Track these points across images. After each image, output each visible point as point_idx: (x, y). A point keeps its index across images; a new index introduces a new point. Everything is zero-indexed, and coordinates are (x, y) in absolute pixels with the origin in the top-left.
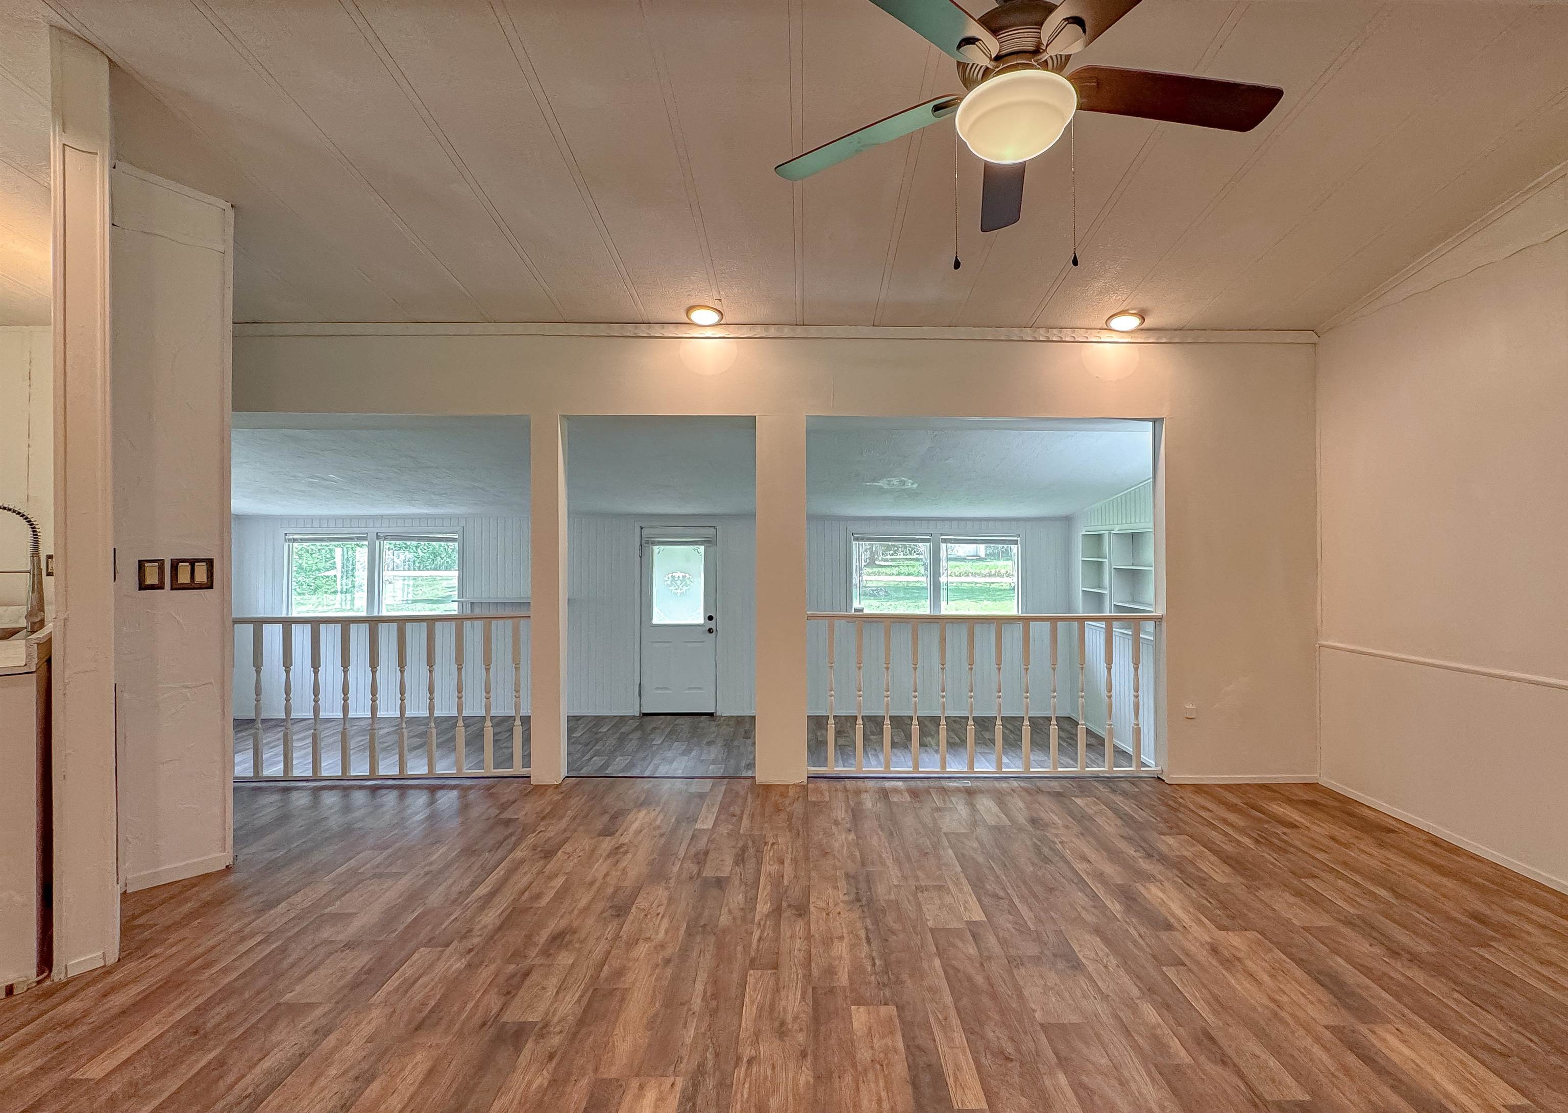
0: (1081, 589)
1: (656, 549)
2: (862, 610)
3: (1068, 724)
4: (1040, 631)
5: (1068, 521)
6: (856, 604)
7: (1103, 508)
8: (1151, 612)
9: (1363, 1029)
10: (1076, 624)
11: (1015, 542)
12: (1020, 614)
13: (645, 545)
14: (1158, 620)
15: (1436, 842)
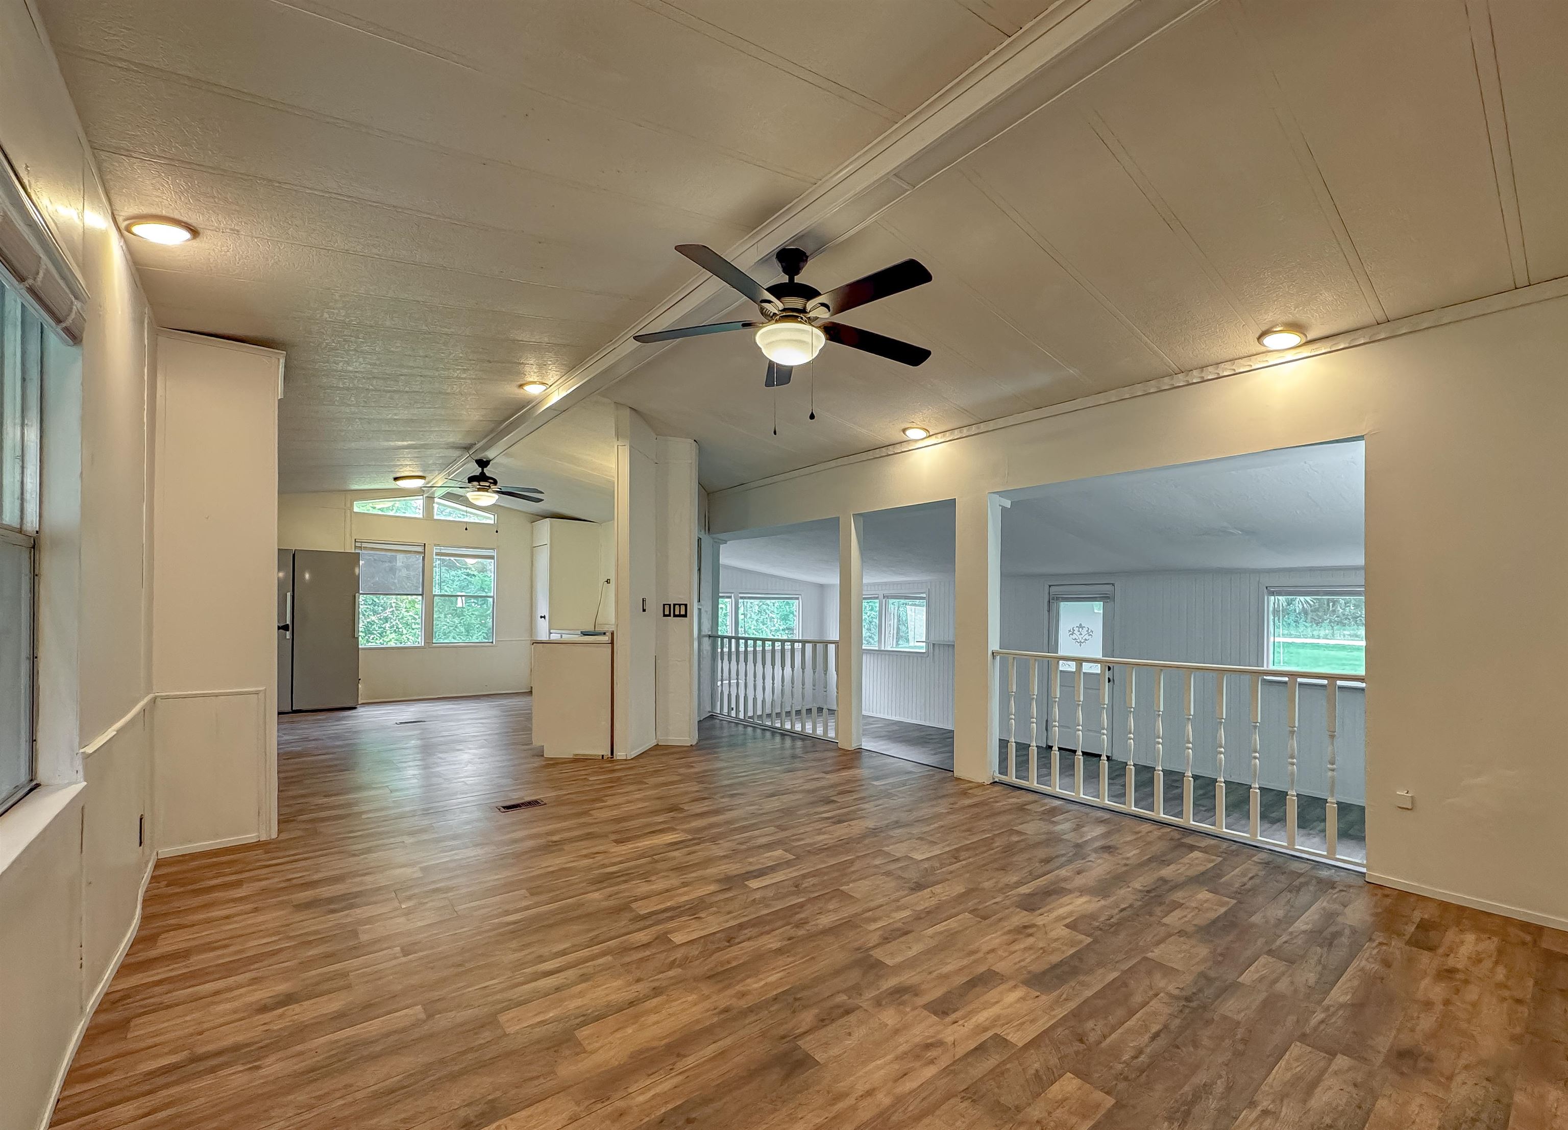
1: (1063, 605)
13: (1053, 601)
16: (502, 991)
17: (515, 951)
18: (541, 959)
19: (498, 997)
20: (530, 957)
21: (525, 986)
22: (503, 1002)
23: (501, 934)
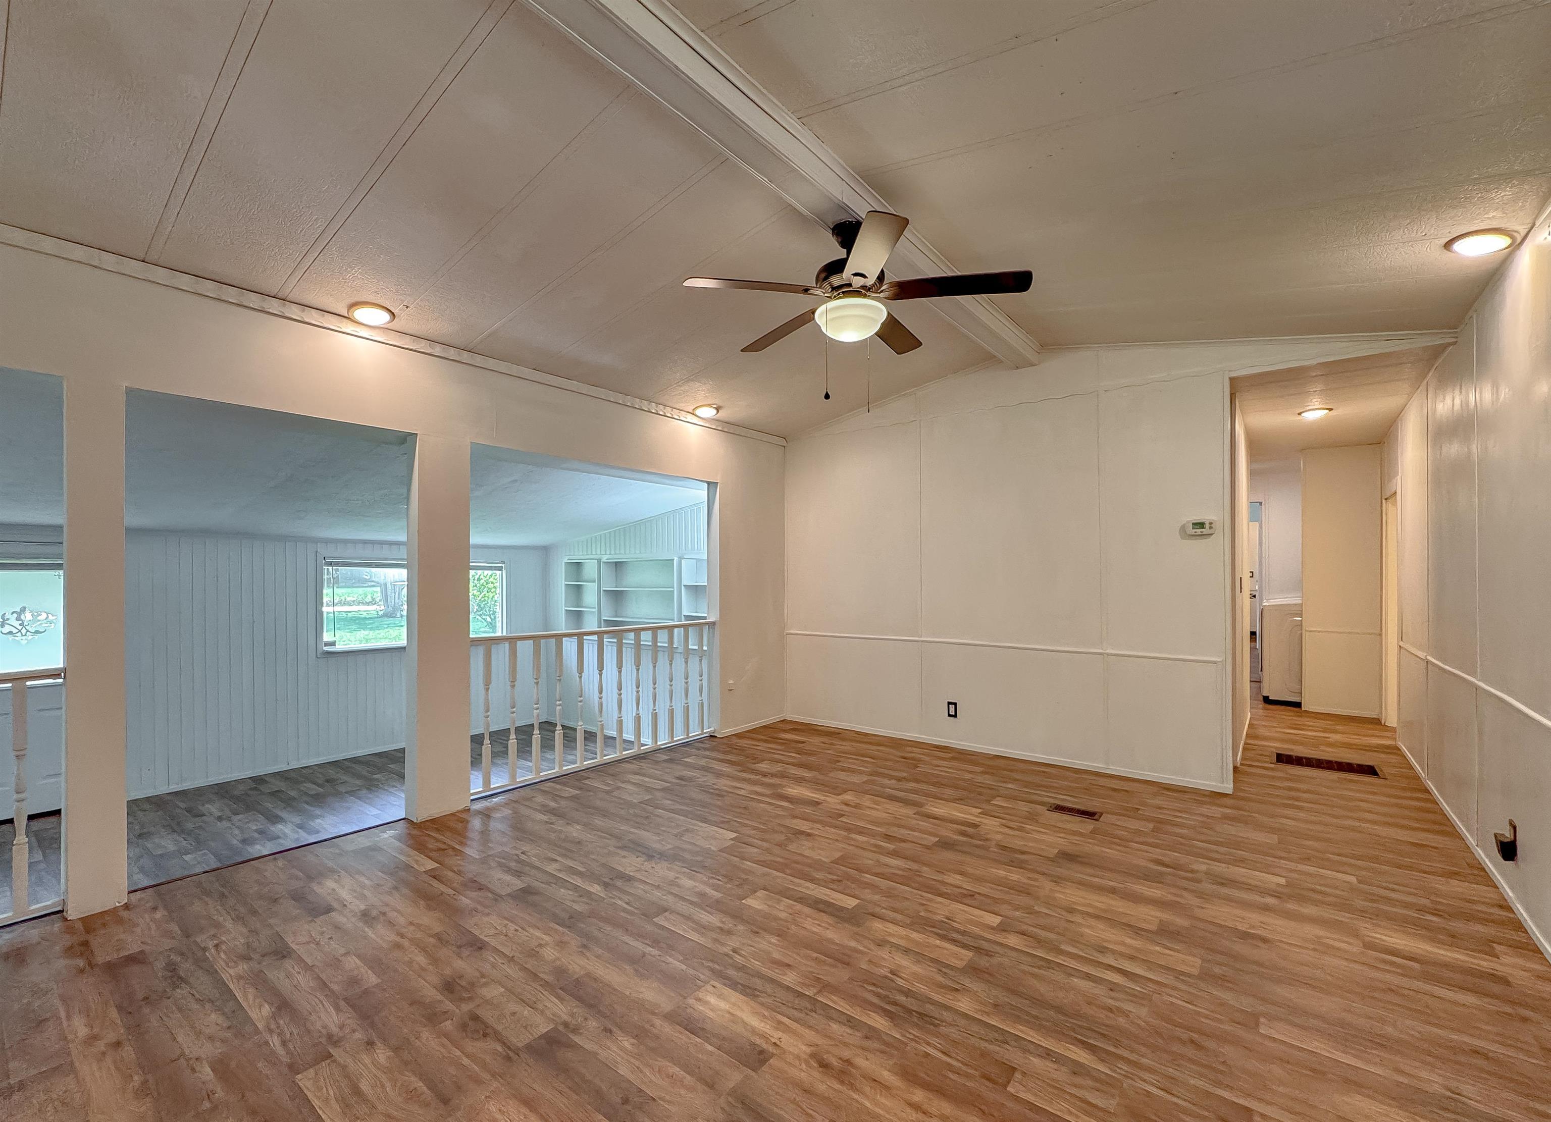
0: (564, 608)
2: (333, 644)
3: (548, 726)
4: (525, 649)
5: (545, 551)
6: (327, 637)
7: (589, 541)
8: (705, 618)
9: (922, 809)
10: (553, 640)
11: (500, 569)
12: (505, 634)
14: (713, 624)
15: (857, 733)
16: (1175, 988)
17: (1126, 1014)
18: (1113, 987)
19: (1183, 987)
20: (1121, 996)
21: (1153, 977)
22: (1183, 980)
23: (1117, 1043)
